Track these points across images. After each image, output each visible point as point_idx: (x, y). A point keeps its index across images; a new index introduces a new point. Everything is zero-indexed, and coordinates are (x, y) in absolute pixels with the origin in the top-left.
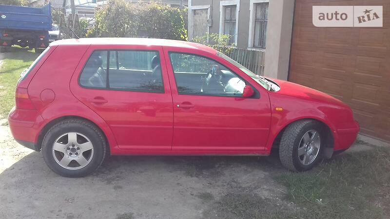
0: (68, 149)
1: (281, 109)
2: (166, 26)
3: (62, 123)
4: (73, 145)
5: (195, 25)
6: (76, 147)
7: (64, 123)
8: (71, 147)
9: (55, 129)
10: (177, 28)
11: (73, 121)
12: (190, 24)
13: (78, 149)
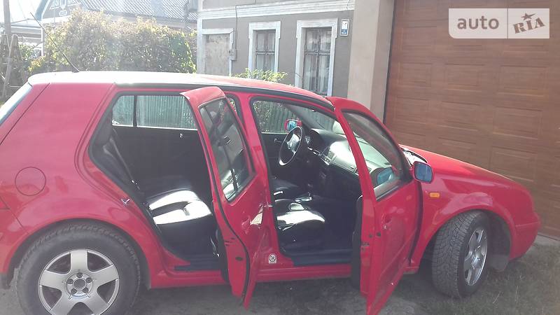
0: (70, 281)
1: (437, 195)
2: (164, 59)
3: (60, 231)
4: (80, 274)
5: (208, 58)
6: (84, 277)
7: (62, 232)
8: (75, 278)
9: (45, 245)
10: (180, 62)
11: (80, 227)
12: (201, 56)
13: (89, 280)
